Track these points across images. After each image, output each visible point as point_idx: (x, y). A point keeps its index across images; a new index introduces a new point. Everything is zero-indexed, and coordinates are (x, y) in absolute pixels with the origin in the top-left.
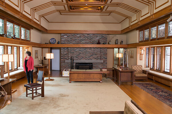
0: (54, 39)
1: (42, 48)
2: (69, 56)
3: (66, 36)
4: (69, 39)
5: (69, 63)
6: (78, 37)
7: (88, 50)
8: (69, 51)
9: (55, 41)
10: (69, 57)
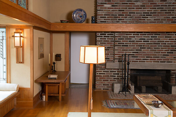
0: (81, 10)
1: (51, 32)
2: (116, 52)
3: (109, 4)
4: (117, 13)
5: (114, 69)
6: (138, 7)
7: (163, 38)
8: (115, 41)
9: (86, 15)
10: (114, 55)
